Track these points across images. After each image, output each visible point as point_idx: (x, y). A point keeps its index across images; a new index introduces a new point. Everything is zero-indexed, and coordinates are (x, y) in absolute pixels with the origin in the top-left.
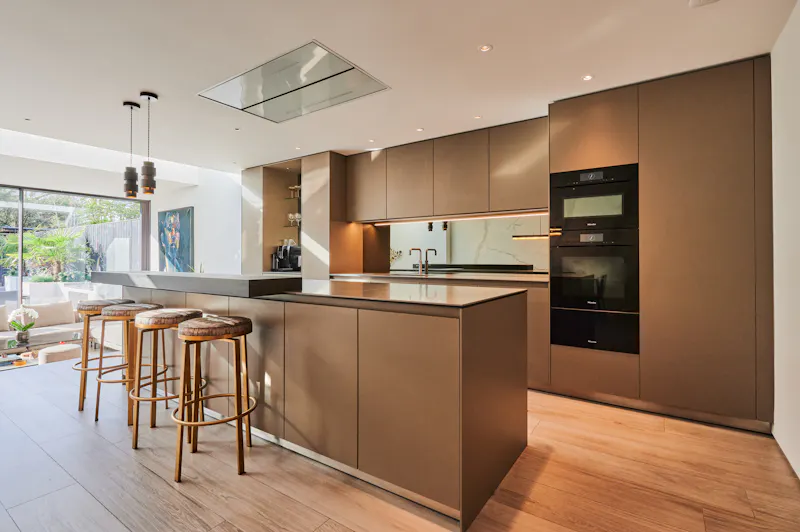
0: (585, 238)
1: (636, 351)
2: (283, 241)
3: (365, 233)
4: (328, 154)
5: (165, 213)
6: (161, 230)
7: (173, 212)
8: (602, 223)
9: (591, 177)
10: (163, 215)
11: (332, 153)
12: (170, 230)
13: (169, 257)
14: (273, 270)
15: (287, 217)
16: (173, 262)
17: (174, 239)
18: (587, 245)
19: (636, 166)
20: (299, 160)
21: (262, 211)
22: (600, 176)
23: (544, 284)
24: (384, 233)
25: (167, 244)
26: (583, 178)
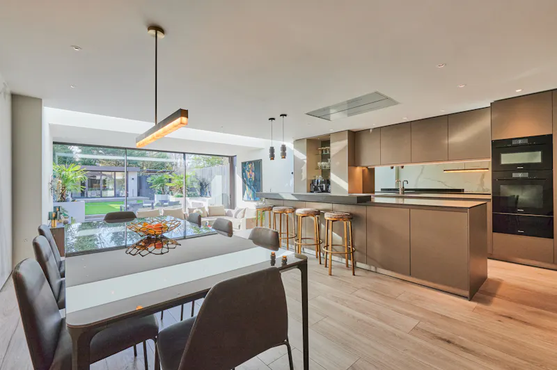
0: (514, 175)
1: (552, 237)
2: (315, 177)
3: (363, 171)
4: (347, 133)
5: (245, 163)
6: (243, 171)
7: (250, 162)
8: (527, 167)
9: (520, 142)
10: (244, 164)
11: (349, 131)
12: (248, 171)
13: (248, 185)
14: (311, 192)
15: (317, 164)
16: (250, 188)
17: (251, 176)
18: (517, 179)
19: (552, 135)
20: (329, 135)
21: (306, 161)
22: (526, 141)
23: (489, 200)
24: (372, 171)
25: (247, 178)
26: (514, 143)
